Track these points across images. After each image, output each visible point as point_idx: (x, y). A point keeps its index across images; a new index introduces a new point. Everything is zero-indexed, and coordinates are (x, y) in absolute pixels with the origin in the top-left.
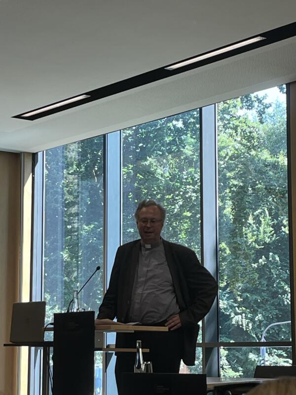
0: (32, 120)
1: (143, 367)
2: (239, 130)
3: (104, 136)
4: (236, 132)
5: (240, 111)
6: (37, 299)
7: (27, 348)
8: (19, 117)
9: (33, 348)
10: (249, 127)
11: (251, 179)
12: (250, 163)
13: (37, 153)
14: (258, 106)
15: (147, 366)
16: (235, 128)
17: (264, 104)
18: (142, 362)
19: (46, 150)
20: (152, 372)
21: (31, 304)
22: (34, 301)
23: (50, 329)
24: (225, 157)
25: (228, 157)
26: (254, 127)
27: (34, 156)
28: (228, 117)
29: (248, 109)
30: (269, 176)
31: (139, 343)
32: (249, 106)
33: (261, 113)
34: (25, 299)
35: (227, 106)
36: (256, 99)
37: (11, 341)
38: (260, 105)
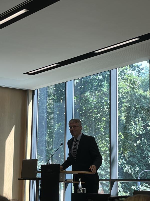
0: (33, 75)
1: (81, 190)
2: (129, 80)
3: (66, 82)
4: (127, 81)
5: (129, 71)
6: (33, 158)
7: (29, 180)
8: (27, 73)
9: (32, 181)
10: (133, 79)
11: (134, 103)
12: (133, 96)
13: (35, 90)
14: (137, 69)
15: (83, 190)
16: (127, 79)
17: (140, 68)
18: (81, 188)
19: (39, 89)
20: (86, 193)
21: (31, 160)
22: (32, 159)
23: (39, 172)
24: (122, 93)
25: (123, 93)
26: (135, 79)
27: (33, 92)
28: (123, 74)
29: (133, 70)
30: (142, 102)
31: (80, 179)
32: (133, 69)
33: (139, 72)
34: (28, 158)
35: (123, 69)
36: (136, 66)
37: (21, 177)
38: (138, 69)
